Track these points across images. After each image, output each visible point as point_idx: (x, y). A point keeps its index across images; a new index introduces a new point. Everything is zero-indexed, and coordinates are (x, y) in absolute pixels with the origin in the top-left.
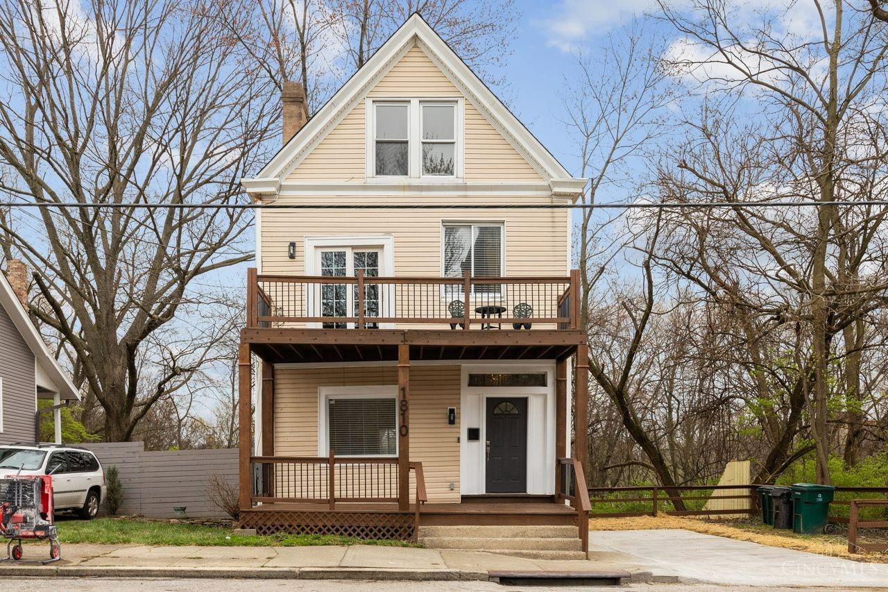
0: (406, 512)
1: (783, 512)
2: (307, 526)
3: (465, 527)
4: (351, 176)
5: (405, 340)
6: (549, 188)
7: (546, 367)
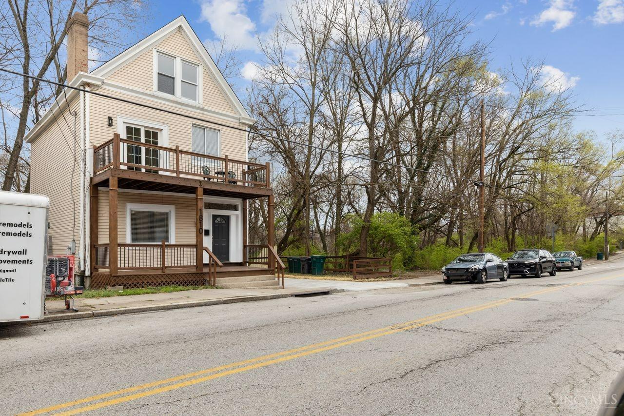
0: (202, 272)
1: (306, 267)
2: (152, 283)
3: (232, 278)
4: (146, 88)
5: (201, 185)
6: (239, 119)
7: (238, 202)
